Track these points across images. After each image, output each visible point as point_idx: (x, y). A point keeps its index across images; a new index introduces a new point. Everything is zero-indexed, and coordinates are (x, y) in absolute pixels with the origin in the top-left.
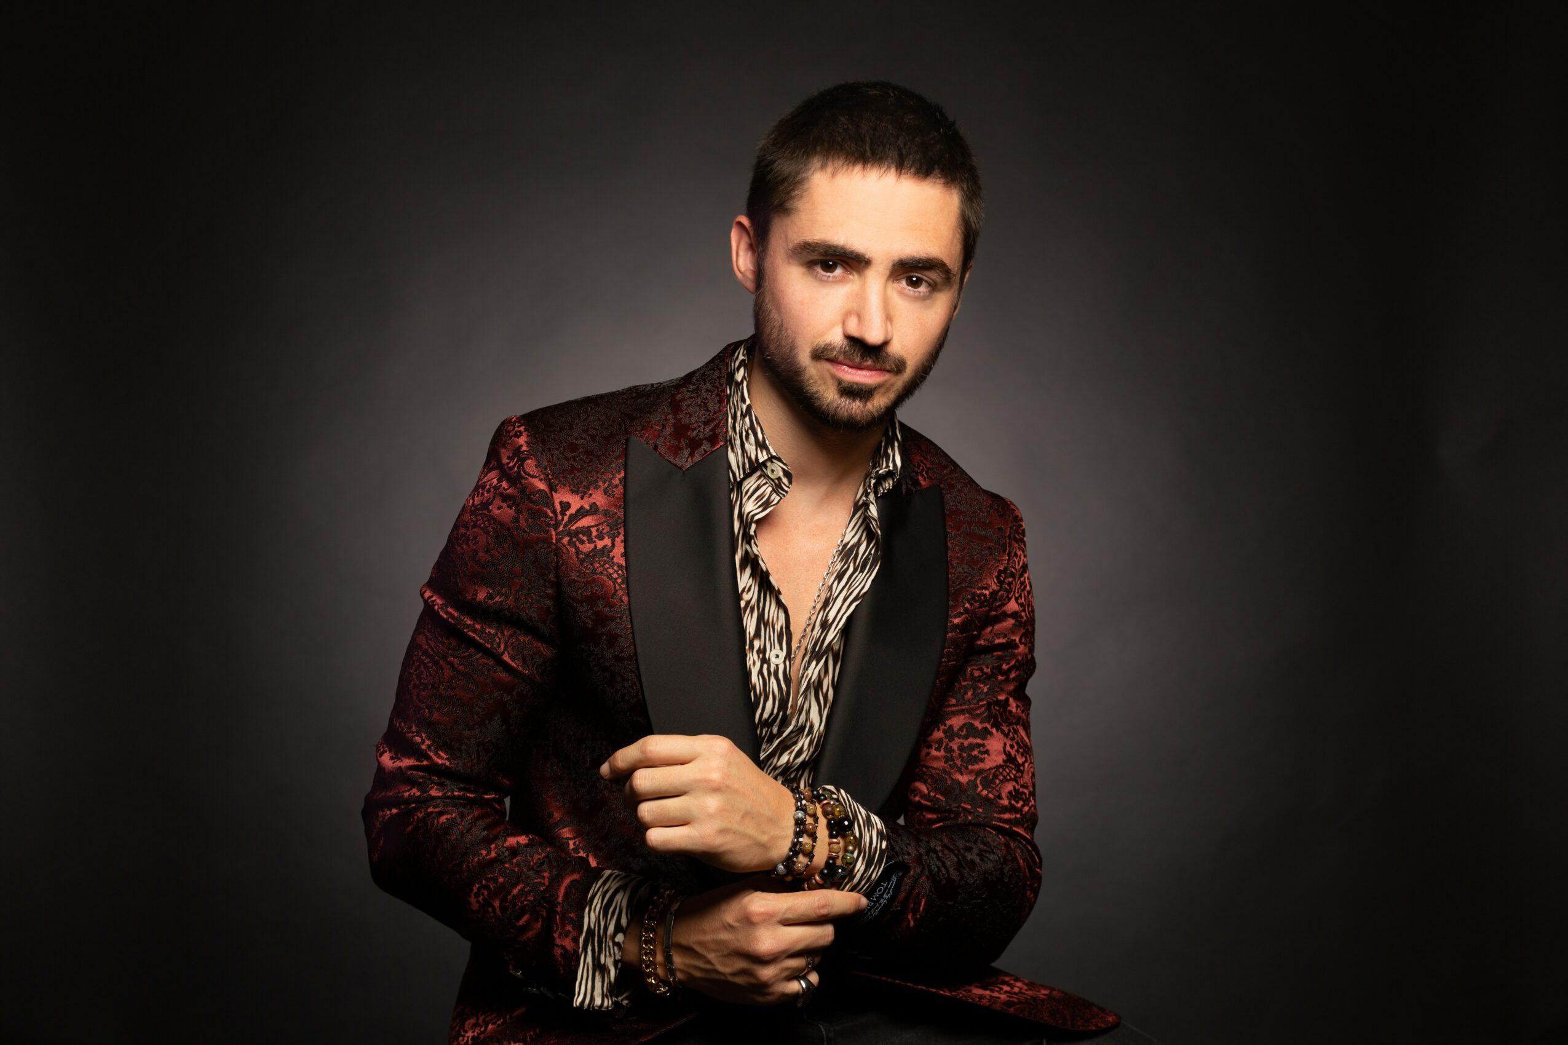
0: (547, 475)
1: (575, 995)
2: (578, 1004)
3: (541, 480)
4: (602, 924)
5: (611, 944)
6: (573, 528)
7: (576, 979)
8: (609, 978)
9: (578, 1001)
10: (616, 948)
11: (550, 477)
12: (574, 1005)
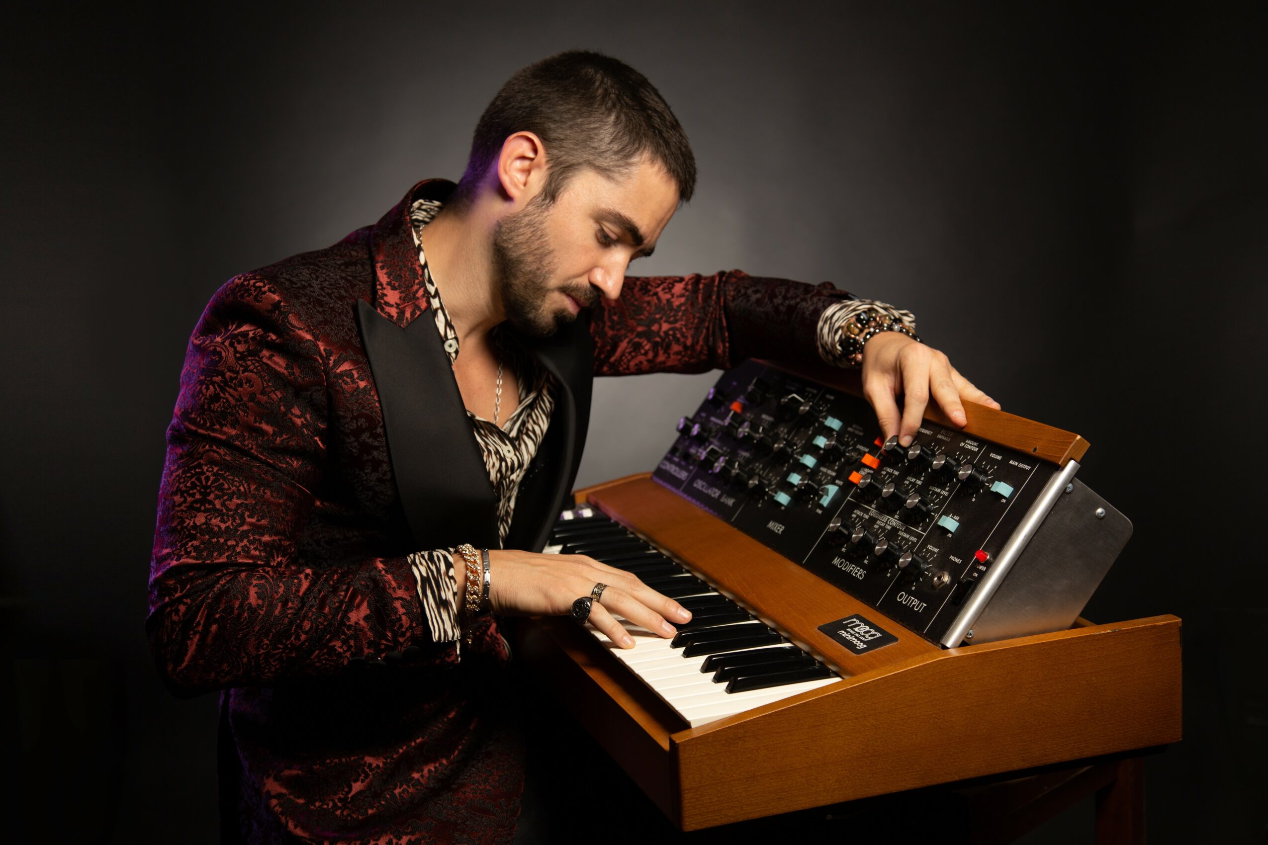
0: (309, 326)
1: (432, 632)
2: (437, 639)
3: (307, 331)
4: (433, 568)
5: (447, 580)
6: (338, 371)
7: (428, 620)
8: (453, 610)
9: (435, 638)
10: (452, 581)
11: (312, 328)
12: (434, 640)
